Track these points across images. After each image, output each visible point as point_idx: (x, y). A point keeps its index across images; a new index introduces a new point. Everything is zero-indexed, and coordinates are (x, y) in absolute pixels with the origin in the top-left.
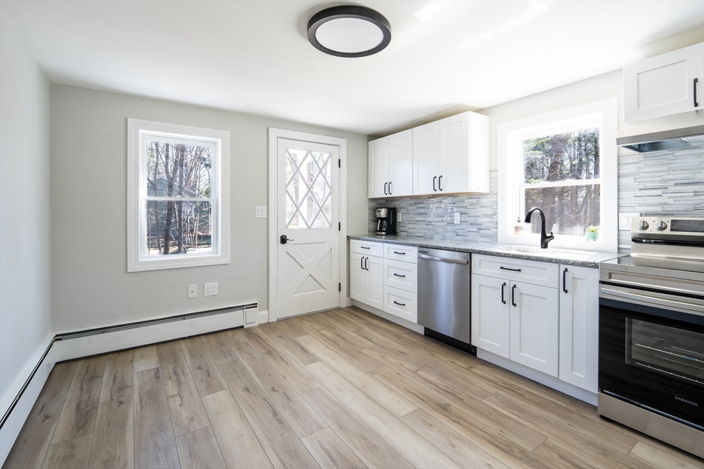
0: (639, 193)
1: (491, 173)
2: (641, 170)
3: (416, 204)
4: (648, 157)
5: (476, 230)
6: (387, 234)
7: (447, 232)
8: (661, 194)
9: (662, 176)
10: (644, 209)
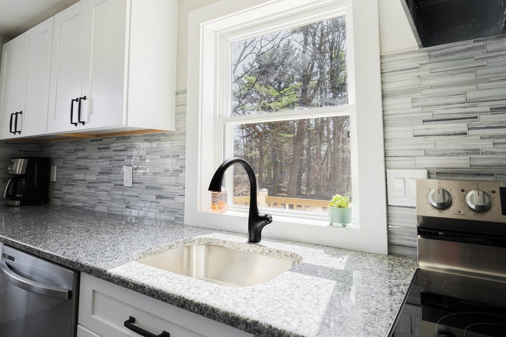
0: (423, 129)
1: (179, 96)
2: (426, 83)
3: (76, 150)
4: (436, 56)
5: (154, 198)
6: (21, 205)
7: (114, 200)
8: (465, 129)
9: (465, 94)
10: (436, 163)
